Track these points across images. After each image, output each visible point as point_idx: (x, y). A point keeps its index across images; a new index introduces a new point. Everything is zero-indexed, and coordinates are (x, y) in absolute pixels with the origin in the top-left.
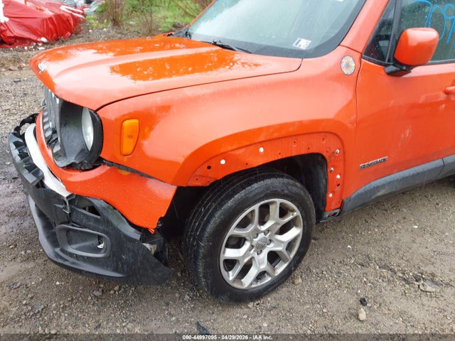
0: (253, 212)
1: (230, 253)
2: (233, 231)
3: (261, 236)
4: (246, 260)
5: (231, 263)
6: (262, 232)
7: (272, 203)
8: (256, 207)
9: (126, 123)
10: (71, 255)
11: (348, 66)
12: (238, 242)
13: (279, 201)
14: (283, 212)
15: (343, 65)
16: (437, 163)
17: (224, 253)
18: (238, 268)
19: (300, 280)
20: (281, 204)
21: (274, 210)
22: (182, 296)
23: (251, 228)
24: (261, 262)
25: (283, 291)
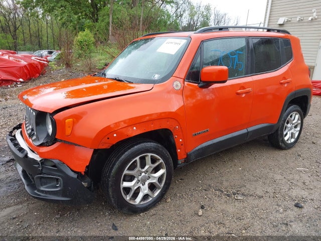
0: (136, 161)
1: (126, 184)
2: (126, 172)
3: (143, 174)
4: (135, 188)
5: (127, 190)
6: (143, 172)
7: (146, 156)
8: (137, 158)
9: (67, 121)
10: (43, 192)
11: (177, 86)
12: (131, 178)
13: (150, 155)
14: (154, 160)
15: (174, 85)
16: (244, 131)
17: (122, 184)
18: (132, 193)
19: (169, 200)
20: (151, 156)
21: (148, 160)
22: (104, 214)
23: (136, 170)
24: (145, 190)
25: (160, 207)
